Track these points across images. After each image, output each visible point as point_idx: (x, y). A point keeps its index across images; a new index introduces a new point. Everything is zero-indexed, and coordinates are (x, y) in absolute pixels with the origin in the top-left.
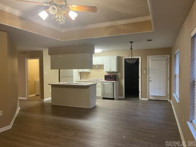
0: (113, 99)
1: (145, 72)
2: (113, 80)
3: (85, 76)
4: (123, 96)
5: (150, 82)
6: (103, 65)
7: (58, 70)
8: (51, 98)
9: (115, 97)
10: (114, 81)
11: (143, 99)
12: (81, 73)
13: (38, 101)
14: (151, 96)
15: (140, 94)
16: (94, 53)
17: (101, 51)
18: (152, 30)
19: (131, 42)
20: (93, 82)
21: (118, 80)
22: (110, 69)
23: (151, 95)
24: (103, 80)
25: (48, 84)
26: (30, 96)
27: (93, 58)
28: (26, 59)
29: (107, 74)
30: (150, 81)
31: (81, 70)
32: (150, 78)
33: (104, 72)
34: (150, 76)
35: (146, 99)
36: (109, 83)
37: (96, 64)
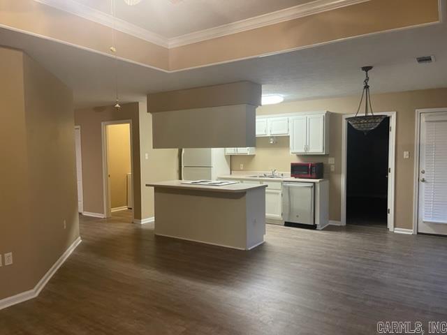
0: (313, 227)
1: (406, 154)
2: (314, 175)
3: (242, 165)
4: (340, 221)
5: (422, 185)
6: (289, 137)
7: (176, 150)
8: (154, 218)
9: (317, 222)
10: (318, 180)
11: (398, 231)
12: (231, 158)
13: (128, 224)
14: (425, 225)
15: (390, 217)
16: (261, 105)
17: (282, 100)
18: (438, 20)
19: (367, 69)
20: (261, 181)
21: (329, 178)
22: (307, 148)
23: (424, 220)
24: (288, 176)
25: (147, 185)
26: (113, 210)
27: (257, 120)
28: (102, 123)
29: (297, 161)
30: (423, 181)
31: (231, 151)
32: (423, 172)
33: (291, 156)
34: (423, 167)
35: (410, 232)
36: (303, 186)
37: (269, 135)
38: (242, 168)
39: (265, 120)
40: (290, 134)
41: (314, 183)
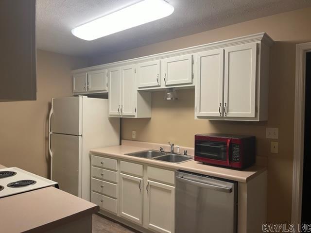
3: (134, 133)
37: (163, 87)
38: (134, 137)
39: (157, 61)
40: (196, 84)
41: (236, 182)
